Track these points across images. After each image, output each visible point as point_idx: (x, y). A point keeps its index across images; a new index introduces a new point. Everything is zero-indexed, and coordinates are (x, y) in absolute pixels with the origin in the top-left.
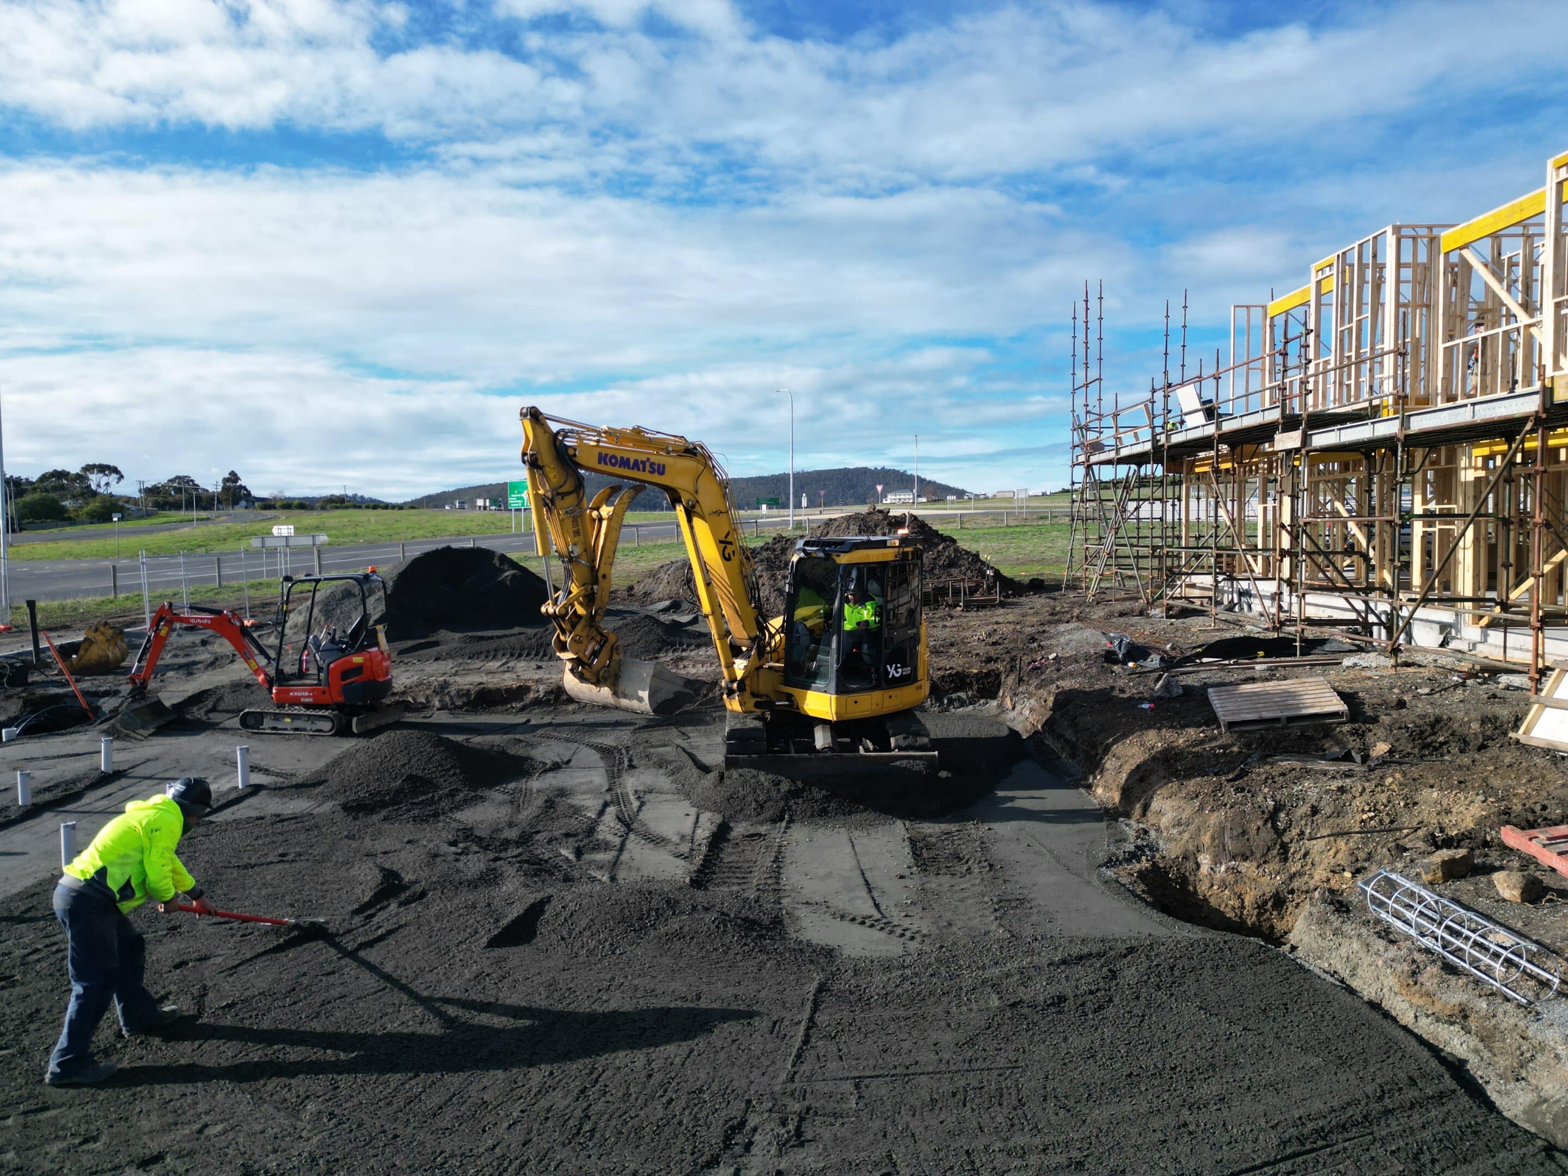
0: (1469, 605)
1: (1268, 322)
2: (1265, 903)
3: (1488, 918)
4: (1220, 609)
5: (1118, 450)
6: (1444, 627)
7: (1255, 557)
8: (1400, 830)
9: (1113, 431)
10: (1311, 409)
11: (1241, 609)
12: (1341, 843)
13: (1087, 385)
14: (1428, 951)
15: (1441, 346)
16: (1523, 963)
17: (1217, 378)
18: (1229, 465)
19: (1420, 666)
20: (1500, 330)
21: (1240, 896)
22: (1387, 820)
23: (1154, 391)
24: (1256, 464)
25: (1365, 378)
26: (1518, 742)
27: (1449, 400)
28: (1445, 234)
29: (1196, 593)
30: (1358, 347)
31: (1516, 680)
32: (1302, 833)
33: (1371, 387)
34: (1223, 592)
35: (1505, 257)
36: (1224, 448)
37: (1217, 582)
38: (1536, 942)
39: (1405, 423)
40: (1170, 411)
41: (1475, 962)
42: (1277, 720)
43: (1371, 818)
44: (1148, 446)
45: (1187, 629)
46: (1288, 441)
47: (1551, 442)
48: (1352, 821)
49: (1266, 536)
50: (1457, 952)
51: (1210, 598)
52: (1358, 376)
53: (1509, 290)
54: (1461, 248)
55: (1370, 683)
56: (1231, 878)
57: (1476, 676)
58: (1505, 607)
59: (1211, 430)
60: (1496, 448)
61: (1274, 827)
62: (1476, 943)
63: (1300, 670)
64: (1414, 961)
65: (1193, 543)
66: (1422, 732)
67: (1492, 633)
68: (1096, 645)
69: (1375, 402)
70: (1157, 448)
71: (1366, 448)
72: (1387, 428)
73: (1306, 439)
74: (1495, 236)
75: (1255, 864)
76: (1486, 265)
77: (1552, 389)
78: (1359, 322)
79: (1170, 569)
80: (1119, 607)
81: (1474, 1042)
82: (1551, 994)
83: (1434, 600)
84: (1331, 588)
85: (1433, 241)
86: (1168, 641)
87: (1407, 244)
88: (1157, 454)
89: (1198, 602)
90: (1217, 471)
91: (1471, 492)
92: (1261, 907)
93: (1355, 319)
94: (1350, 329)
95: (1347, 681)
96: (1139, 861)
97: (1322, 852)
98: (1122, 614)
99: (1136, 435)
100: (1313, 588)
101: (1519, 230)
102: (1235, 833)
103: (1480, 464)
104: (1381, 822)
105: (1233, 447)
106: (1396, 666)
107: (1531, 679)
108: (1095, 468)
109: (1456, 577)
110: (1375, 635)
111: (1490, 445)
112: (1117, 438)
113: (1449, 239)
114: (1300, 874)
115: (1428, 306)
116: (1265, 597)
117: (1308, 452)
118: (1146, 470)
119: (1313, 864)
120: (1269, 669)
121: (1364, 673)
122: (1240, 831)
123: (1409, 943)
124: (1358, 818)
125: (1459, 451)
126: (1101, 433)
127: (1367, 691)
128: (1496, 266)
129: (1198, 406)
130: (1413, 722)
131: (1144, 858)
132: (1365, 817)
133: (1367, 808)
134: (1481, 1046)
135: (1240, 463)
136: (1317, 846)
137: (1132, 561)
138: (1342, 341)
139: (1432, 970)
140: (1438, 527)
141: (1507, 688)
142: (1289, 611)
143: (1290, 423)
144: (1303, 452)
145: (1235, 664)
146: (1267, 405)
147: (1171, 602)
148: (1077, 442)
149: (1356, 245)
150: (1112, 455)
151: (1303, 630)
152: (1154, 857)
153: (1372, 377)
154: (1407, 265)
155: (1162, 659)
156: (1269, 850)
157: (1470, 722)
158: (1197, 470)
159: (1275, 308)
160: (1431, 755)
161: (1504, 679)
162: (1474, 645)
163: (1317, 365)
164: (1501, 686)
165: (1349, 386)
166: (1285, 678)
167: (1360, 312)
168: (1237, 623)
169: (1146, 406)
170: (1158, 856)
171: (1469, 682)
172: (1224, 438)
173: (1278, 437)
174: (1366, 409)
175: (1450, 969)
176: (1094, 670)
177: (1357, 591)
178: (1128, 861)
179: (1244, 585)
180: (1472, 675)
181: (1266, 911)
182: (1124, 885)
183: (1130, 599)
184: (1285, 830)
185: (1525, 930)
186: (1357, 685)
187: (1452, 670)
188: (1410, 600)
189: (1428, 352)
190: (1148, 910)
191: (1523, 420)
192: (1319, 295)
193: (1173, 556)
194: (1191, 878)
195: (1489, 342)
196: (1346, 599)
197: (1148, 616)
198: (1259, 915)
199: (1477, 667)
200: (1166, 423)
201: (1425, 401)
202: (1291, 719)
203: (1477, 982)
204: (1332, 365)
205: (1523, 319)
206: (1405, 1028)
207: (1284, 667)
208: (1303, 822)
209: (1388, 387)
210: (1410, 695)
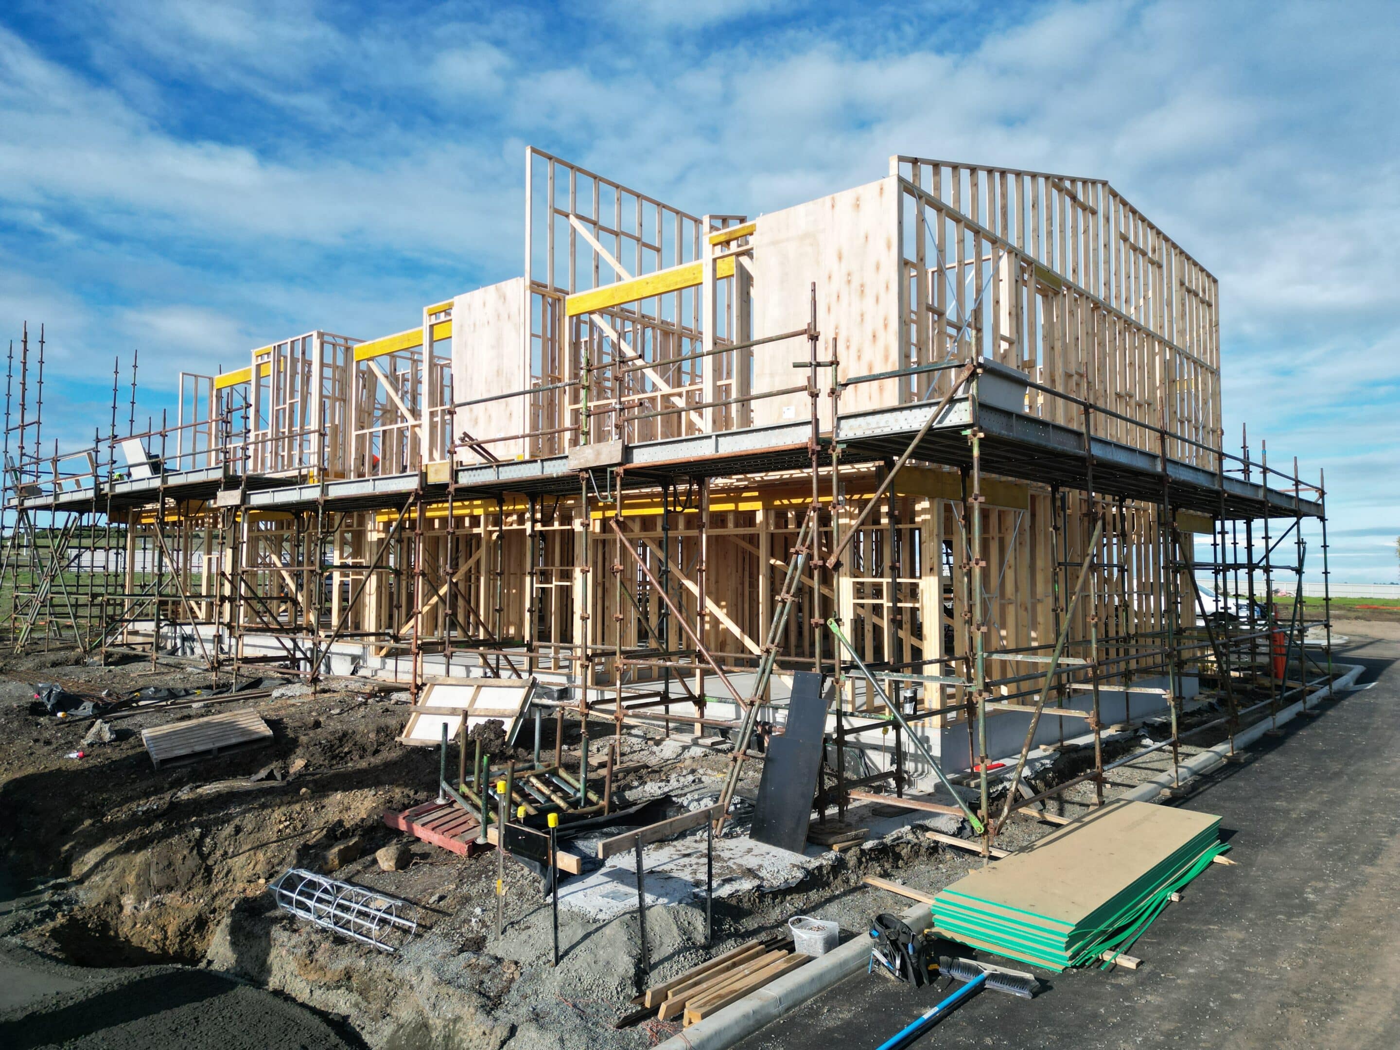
0: (372, 639)
1: (215, 392)
2: (189, 927)
3: (370, 889)
4: (160, 654)
5: (56, 496)
6: (355, 659)
7: (199, 604)
8: (310, 832)
9: (51, 477)
10: (250, 473)
11: (184, 653)
12: (261, 856)
13: (23, 427)
14: (324, 930)
15: (354, 433)
16: (394, 919)
17: (164, 436)
18: (175, 518)
19: (334, 691)
20: (395, 427)
21: (163, 929)
22: (299, 826)
23: (98, 441)
24: (202, 518)
25: (296, 452)
26: (401, 744)
27: (359, 476)
28: (356, 346)
29: (140, 639)
30: (291, 425)
31: (404, 696)
32: (226, 853)
33: (300, 460)
34: (166, 637)
35: (399, 373)
36: (171, 502)
37: (158, 627)
38: (404, 899)
39: (324, 490)
40: (115, 462)
41: (359, 930)
42: (208, 752)
43: (286, 827)
44: (90, 494)
45: (126, 675)
46: (228, 498)
47: (429, 514)
48: (270, 834)
49: (210, 585)
50: (346, 925)
51: (152, 643)
52: (291, 448)
53: (402, 399)
54: (368, 360)
55: (293, 709)
56: (155, 912)
57: (375, 696)
58: (396, 638)
59: (156, 483)
60: (393, 516)
61: (200, 854)
62: (360, 913)
63: (234, 704)
64: (311, 942)
65: (137, 590)
66: (332, 746)
67: (387, 660)
68: (20, 698)
69: (304, 472)
70: (100, 496)
71: (296, 509)
72: (311, 494)
73: (245, 498)
74: (392, 355)
75: (180, 893)
76: (387, 377)
77: (426, 474)
78: (292, 405)
79: (112, 618)
80: (52, 657)
81: (355, 997)
82: (410, 938)
83: (347, 636)
84: (266, 629)
85: (348, 349)
86: (104, 688)
87: (328, 348)
88: (99, 503)
89: (139, 648)
90: (163, 524)
91: (375, 550)
92: (183, 934)
93: (288, 402)
94: (284, 409)
95: (275, 710)
96: (53, 919)
97: (242, 868)
98: (54, 664)
99: (77, 482)
100: (250, 630)
101: (408, 355)
102: (161, 866)
103: (381, 528)
104: (295, 829)
105: (179, 502)
106: (315, 693)
107: (412, 693)
108: (31, 513)
109: (364, 617)
110: (302, 668)
111: (388, 513)
112: (55, 484)
113: (360, 350)
114: (222, 892)
115: (344, 401)
116: (207, 641)
117: (247, 509)
118: (87, 519)
119: (234, 880)
120: (206, 706)
121: (289, 702)
122: (166, 863)
123: (308, 928)
124: (276, 829)
125: (367, 516)
126: (38, 477)
127: (291, 716)
128: (393, 378)
129: (144, 459)
130: (326, 739)
131: (59, 915)
132: (281, 826)
133: (283, 819)
134: (360, 999)
135: (186, 516)
136: (237, 862)
137: (69, 609)
138: (277, 418)
139: (326, 945)
140: (351, 577)
141: (397, 703)
142: (229, 653)
143: (231, 483)
144: (243, 508)
145: (172, 704)
146: (213, 465)
147: (110, 649)
148: (9, 484)
149: (289, 341)
150: (50, 500)
151: (239, 668)
152: (72, 910)
153: (301, 451)
154: (328, 366)
155: (96, 706)
156: (193, 876)
157: (368, 733)
158: (144, 521)
159: (221, 381)
160: (338, 764)
161: (395, 696)
162: (376, 671)
163: (257, 436)
164: (392, 702)
165: (283, 456)
166: (220, 712)
167: (292, 397)
168: (179, 667)
169: (90, 454)
170: (76, 908)
171: (370, 701)
172: (170, 491)
173: (220, 494)
174: (296, 477)
175: (340, 941)
176: (16, 724)
177: (287, 631)
178: (40, 922)
179: (188, 630)
180: (372, 695)
181: (188, 936)
182: (32, 949)
183: (66, 648)
184: (209, 854)
185: (397, 892)
186: (282, 713)
187: (358, 692)
188: (327, 636)
189: (344, 436)
190: (59, 968)
191: (407, 495)
192: (258, 377)
193: (115, 605)
194: (113, 923)
195: (388, 435)
196: (278, 638)
197: (85, 665)
198: (182, 941)
199: (376, 689)
200: (111, 473)
201: (341, 475)
202: (221, 749)
203: (360, 945)
204: (269, 437)
205: (411, 421)
206: (303, 1005)
207: (220, 703)
208: (227, 843)
209: (314, 460)
210: (325, 716)
